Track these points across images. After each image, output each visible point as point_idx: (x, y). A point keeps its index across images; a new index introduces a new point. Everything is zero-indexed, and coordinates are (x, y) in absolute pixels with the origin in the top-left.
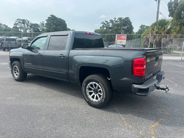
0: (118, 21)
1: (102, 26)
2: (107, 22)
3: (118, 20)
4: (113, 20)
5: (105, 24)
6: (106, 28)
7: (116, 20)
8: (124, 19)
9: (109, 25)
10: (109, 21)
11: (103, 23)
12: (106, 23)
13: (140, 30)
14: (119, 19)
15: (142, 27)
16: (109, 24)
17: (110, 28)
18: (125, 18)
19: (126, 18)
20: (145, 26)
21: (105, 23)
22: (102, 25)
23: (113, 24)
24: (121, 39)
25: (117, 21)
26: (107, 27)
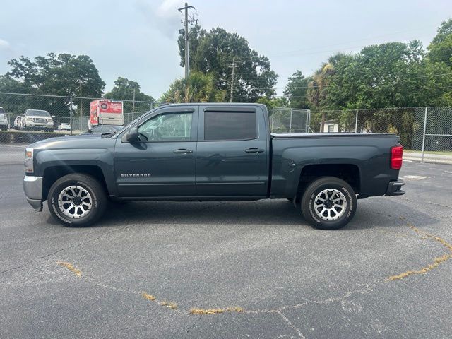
0: (61, 64)
1: (11, 72)
2: (26, 60)
3: (61, 61)
4: (47, 57)
5: (20, 66)
6: (24, 77)
7: (56, 58)
8: (76, 58)
9: (33, 71)
10: (32, 60)
11: (13, 62)
12: (24, 64)
13: (115, 89)
14: (61, 56)
15: (121, 82)
16: (34, 68)
17: (37, 79)
18: (80, 57)
19: (83, 56)
20: (127, 80)
21: (20, 62)
22: (12, 68)
23: (47, 68)
24: (110, 111)
25: (56, 63)
26: (27, 76)
